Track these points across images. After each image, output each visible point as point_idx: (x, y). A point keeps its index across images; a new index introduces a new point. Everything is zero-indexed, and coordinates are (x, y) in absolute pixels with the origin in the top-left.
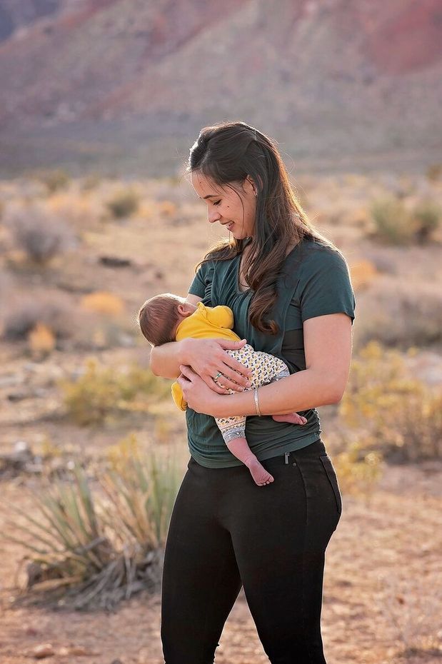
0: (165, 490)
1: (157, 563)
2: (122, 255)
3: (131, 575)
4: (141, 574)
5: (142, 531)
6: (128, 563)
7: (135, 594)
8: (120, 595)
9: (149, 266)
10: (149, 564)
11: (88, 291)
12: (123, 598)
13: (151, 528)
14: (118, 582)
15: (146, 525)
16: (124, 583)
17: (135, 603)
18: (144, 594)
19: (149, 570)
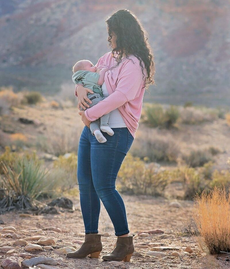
0: (27, 173)
1: (21, 200)
2: (30, 119)
3: (11, 203)
4: (15, 204)
5: (17, 188)
6: (10, 198)
7: (11, 210)
8: (6, 209)
9: (42, 124)
10: (18, 200)
11: (12, 133)
12: (7, 211)
13: (20, 187)
14: (6, 205)
15: (18, 186)
16: (8, 206)
17: (11, 212)
18: (14, 210)
19: (18, 203)
